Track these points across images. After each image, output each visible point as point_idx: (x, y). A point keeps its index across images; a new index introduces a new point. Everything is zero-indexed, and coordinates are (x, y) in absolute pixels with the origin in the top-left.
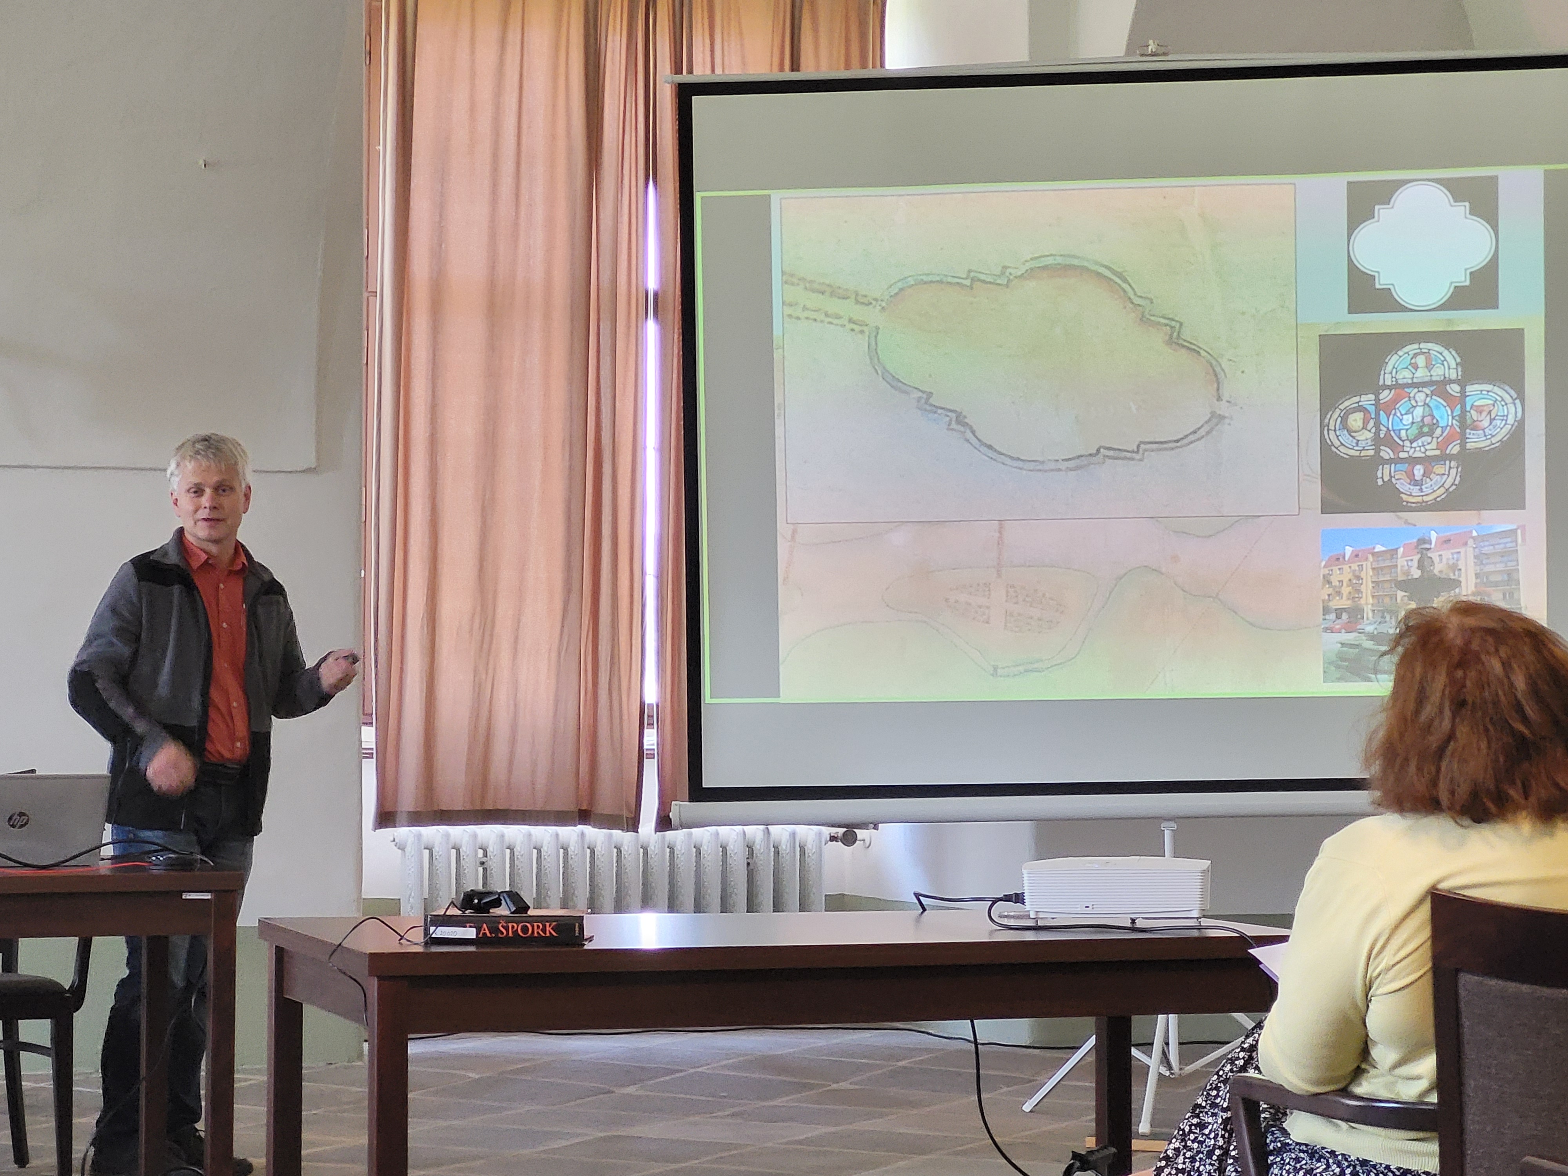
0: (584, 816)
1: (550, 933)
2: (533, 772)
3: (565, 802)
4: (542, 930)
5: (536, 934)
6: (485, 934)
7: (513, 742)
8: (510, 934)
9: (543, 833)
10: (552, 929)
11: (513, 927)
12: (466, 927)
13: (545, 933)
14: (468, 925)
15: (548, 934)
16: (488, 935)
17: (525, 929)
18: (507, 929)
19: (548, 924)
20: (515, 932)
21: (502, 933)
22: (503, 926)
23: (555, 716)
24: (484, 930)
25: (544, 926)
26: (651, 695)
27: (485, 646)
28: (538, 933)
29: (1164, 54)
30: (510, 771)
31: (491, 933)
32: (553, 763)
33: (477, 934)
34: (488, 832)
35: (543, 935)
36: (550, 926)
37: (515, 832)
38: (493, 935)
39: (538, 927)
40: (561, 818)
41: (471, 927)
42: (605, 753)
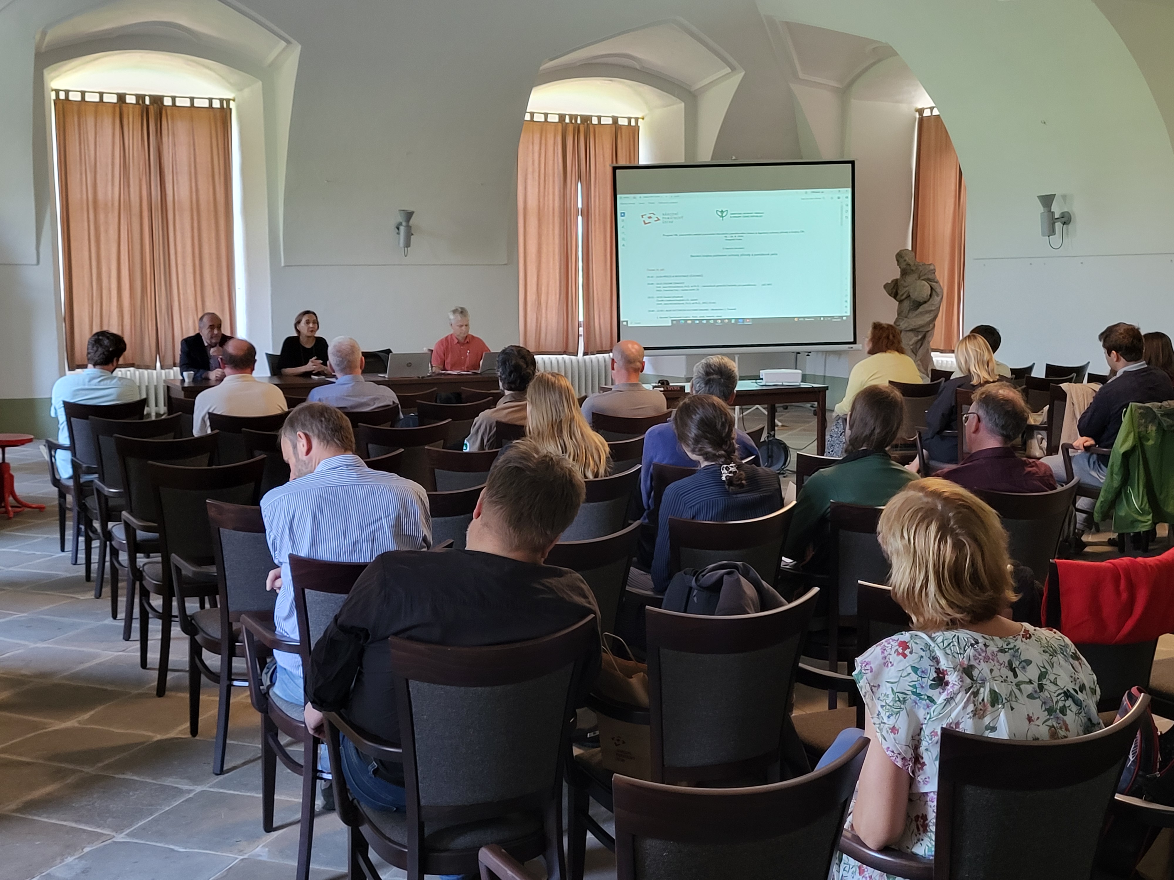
0: (565, 353)
2: (552, 341)
3: (561, 349)
7: (546, 334)
9: (553, 357)
23: (557, 326)
26: (581, 319)
27: (539, 308)
29: (737, 160)
30: (546, 341)
32: (557, 339)
40: (560, 353)
42: (570, 336)
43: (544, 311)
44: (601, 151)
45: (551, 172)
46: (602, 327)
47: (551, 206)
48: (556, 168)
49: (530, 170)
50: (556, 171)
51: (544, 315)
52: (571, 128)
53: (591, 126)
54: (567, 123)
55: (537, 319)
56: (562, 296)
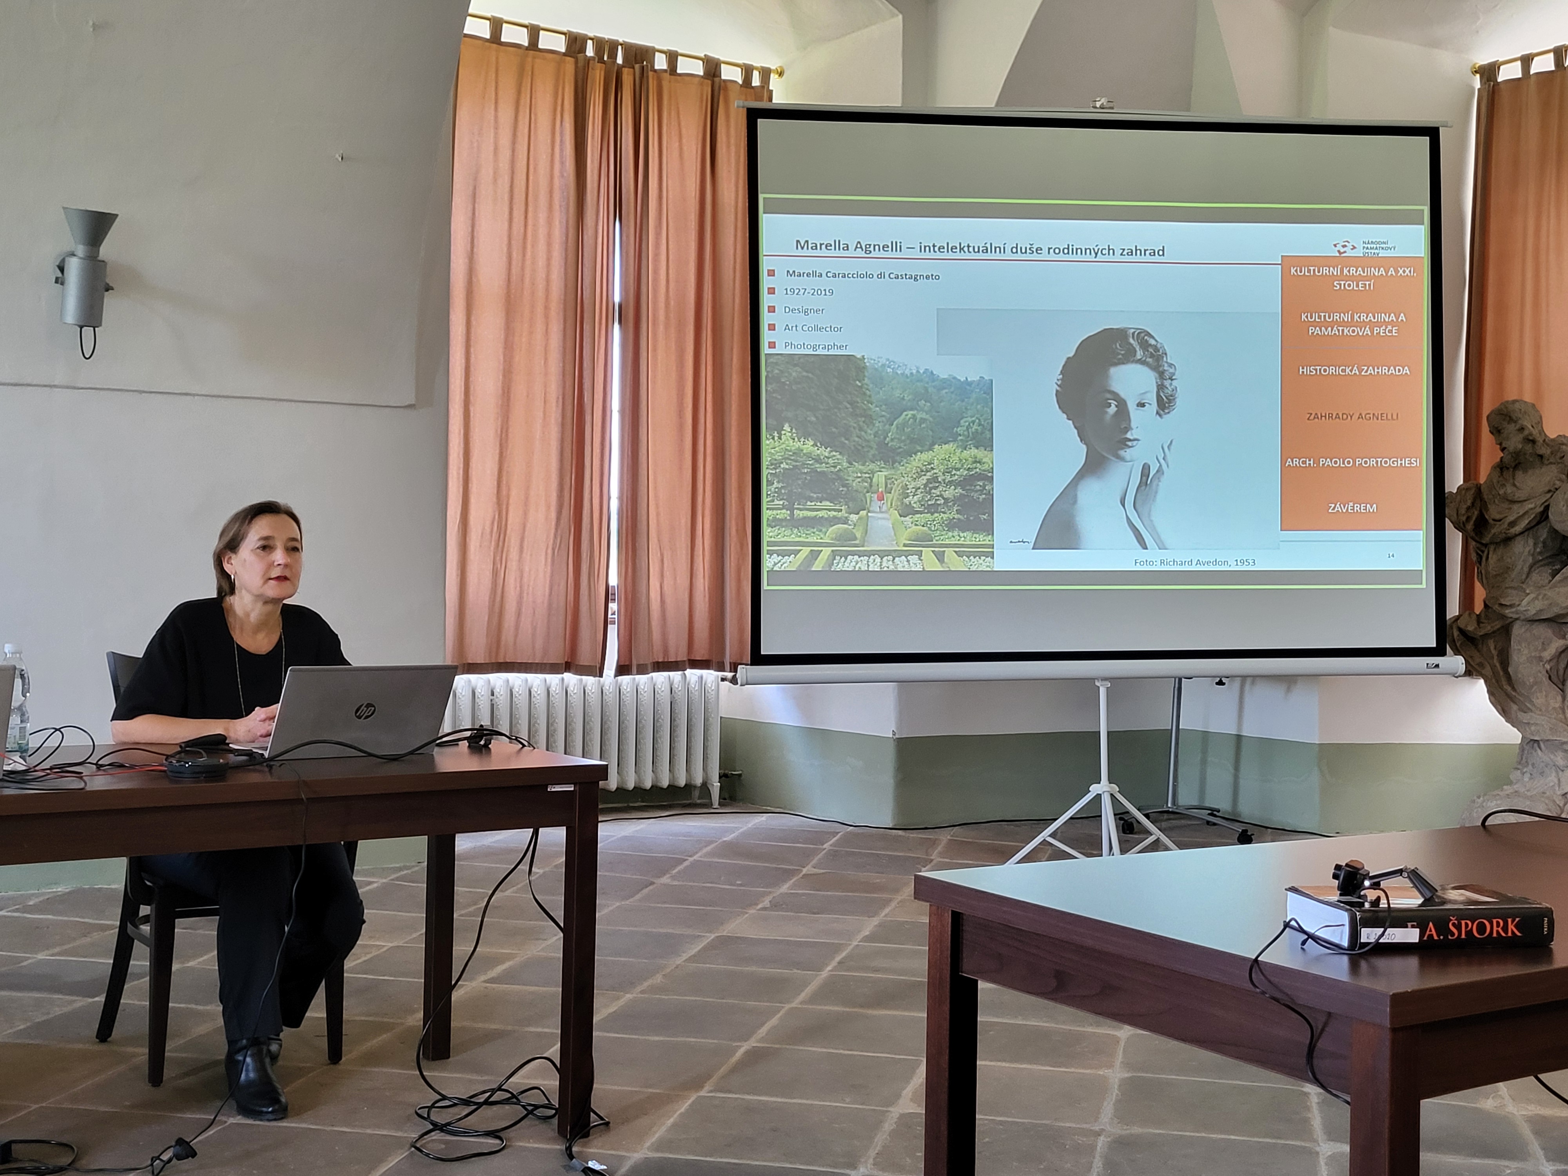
0: (568, 667)
1: (1513, 932)
2: (534, 635)
3: (557, 656)
4: (1502, 929)
5: (1495, 935)
6: (1431, 936)
7: (519, 614)
8: (1463, 936)
9: (535, 680)
10: (1516, 926)
11: (1467, 925)
12: (1407, 927)
13: (1506, 932)
14: (1409, 924)
15: (1510, 934)
16: (1436, 938)
17: (1481, 928)
18: (1458, 927)
19: (1510, 920)
20: (1469, 933)
21: (1453, 934)
22: (1454, 924)
23: (550, 594)
24: (1431, 931)
25: (1506, 923)
26: (613, 581)
27: (501, 544)
28: (1498, 932)
29: (1112, 108)
30: (516, 636)
31: (1438, 936)
32: (548, 628)
33: (1422, 935)
34: (498, 679)
35: (1503, 935)
36: (1512, 922)
37: (516, 679)
38: (1442, 937)
39: (1498, 924)
40: (554, 668)
41: (1413, 927)
42: (584, 621)
43: (514, 554)
44: (675, 139)
45: (543, 182)
46: (669, 601)
47: (541, 274)
48: (557, 173)
49: (487, 174)
50: (557, 182)
51: (513, 565)
52: (597, 75)
53: (651, 74)
54: (588, 60)
55: (495, 573)
56: (565, 512)
